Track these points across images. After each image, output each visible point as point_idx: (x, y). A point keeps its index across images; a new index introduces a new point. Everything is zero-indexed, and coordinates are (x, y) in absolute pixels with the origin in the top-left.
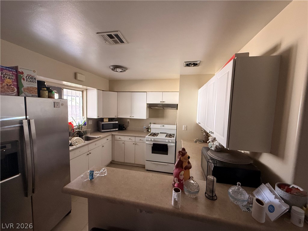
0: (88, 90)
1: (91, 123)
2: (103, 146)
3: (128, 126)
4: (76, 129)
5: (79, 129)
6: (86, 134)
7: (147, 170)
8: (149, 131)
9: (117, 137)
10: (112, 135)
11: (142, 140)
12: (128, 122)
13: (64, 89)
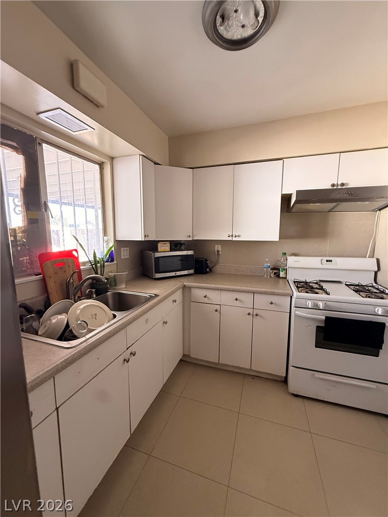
0: (115, 161)
1: (125, 253)
2: (165, 323)
3: (217, 263)
4: (88, 271)
5: (96, 273)
6: (116, 285)
7: (296, 396)
8: (282, 274)
9: (198, 294)
10: (184, 287)
11: (276, 304)
12: (218, 251)
13: (44, 145)
